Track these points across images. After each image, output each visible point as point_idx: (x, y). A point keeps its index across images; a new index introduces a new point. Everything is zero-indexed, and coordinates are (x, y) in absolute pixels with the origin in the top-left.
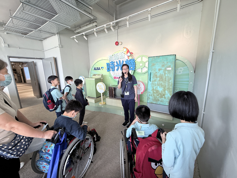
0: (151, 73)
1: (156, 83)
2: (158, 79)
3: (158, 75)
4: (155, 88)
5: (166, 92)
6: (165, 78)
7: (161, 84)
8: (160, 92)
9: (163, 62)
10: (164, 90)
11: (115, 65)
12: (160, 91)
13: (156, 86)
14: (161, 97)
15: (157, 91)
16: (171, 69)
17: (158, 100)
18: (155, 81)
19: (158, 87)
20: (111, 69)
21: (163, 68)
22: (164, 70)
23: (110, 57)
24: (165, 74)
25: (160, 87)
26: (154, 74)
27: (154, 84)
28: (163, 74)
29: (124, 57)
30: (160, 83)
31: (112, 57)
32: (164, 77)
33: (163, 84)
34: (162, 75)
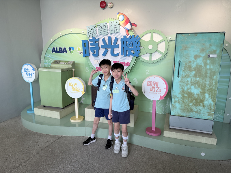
0: (180, 61)
1: (189, 79)
2: (193, 73)
3: (193, 65)
4: (186, 89)
5: (207, 95)
6: (206, 72)
7: (198, 82)
8: (196, 96)
9: (204, 44)
10: (203, 93)
11: (100, 46)
12: (195, 94)
13: (188, 86)
14: (196, 105)
15: (190, 95)
16: (216, 57)
17: (192, 110)
18: (187, 76)
19: (193, 87)
20: (91, 53)
21: (203, 55)
22: (204, 57)
23: (90, 30)
24: (206, 64)
25: (195, 88)
26: (186, 64)
27: (184, 82)
28: (203, 64)
29: (118, 31)
30: (196, 80)
31: (94, 29)
32: (204, 70)
33: (201, 81)
34: (201, 66)
